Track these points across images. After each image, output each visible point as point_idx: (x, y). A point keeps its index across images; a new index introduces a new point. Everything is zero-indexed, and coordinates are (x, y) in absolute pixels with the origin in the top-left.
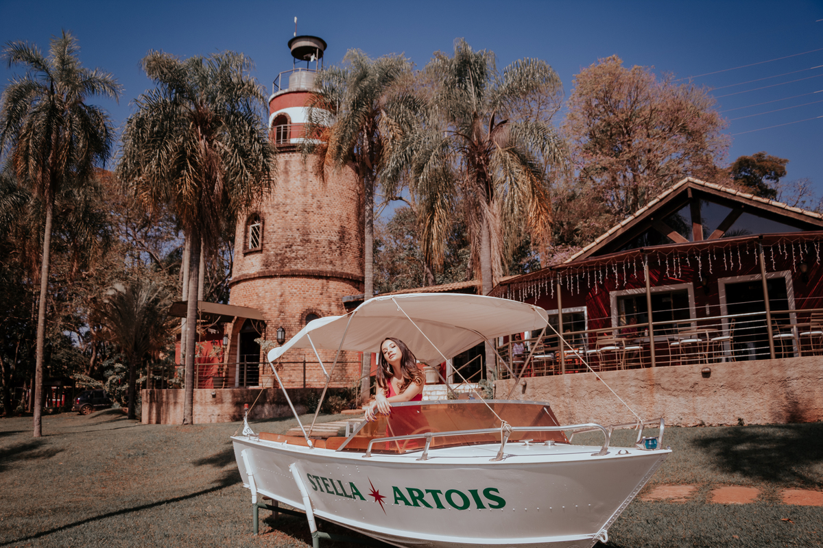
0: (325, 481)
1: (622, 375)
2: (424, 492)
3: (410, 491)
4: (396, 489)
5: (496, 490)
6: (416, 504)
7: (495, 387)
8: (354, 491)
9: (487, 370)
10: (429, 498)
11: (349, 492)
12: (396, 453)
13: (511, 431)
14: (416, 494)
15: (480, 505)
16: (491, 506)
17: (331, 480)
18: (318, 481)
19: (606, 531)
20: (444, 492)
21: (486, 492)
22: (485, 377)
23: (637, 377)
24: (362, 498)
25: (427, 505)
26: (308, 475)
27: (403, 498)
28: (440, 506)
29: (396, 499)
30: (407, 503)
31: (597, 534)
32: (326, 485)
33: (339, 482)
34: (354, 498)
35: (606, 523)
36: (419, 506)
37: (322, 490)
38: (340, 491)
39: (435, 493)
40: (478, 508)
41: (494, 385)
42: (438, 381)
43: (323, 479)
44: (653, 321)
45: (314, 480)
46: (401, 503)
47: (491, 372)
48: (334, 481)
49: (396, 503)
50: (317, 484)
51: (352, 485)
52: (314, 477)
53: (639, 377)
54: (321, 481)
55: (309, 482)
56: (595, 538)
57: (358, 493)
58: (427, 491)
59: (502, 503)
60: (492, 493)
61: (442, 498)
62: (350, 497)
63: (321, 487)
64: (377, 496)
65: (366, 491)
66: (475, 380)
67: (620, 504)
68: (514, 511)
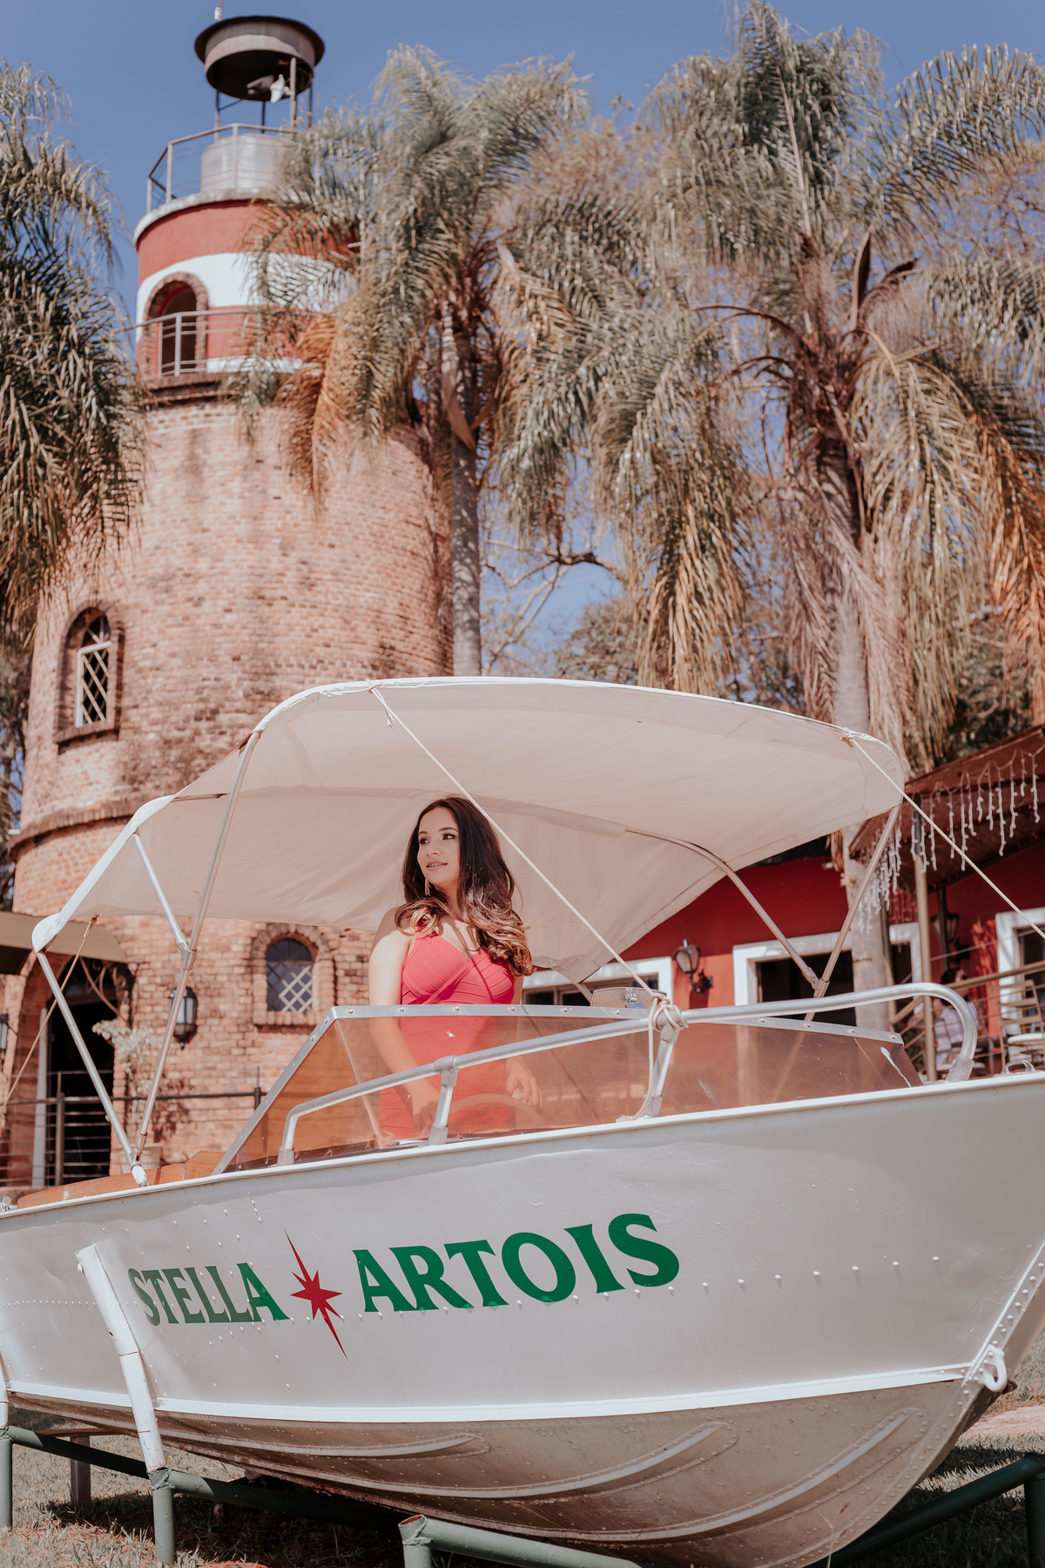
0: (177, 1280)
2: (442, 1254)
3: (403, 1255)
4: (364, 1259)
5: (645, 1221)
6: (425, 1304)
8: (255, 1294)
10: (457, 1273)
11: (242, 1305)
13: (679, 1022)
14: (421, 1266)
15: (606, 1282)
16: (639, 1279)
17: (192, 1271)
18: (157, 1287)
19: (999, 1353)
20: (497, 1246)
21: (618, 1228)
24: (278, 1314)
25: (458, 1301)
26: (133, 1273)
27: (387, 1288)
28: (491, 1297)
29: (369, 1293)
30: (400, 1304)
31: (975, 1363)
32: (181, 1295)
33: (213, 1270)
34: (258, 1319)
35: (997, 1324)
36: (435, 1308)
37: (171, 1318)
38: (219, 1307)
39: (471, 1252)
40: (600, 1290)
43: (172, 1274)
45: (148, 1287)
46: (384, 1303)
48: (201, 1274)
49: (370, 1307)
50: (157, 1302)
51: (246, 1271)
52: (147, 1274)
54: (165, 1285)
55: (137, 1300)
56: (968, 1377)
57: (264, 1297)
58: (452, 1249)
59: (668, 1266)
60: (635, 1231)
61: (494, 1265)
62: (245, 1317)
63: (167, 1308)
64: (317, 1295)
65: (283, 1287)
67: (1031, 1252)
68: (706, 1289)
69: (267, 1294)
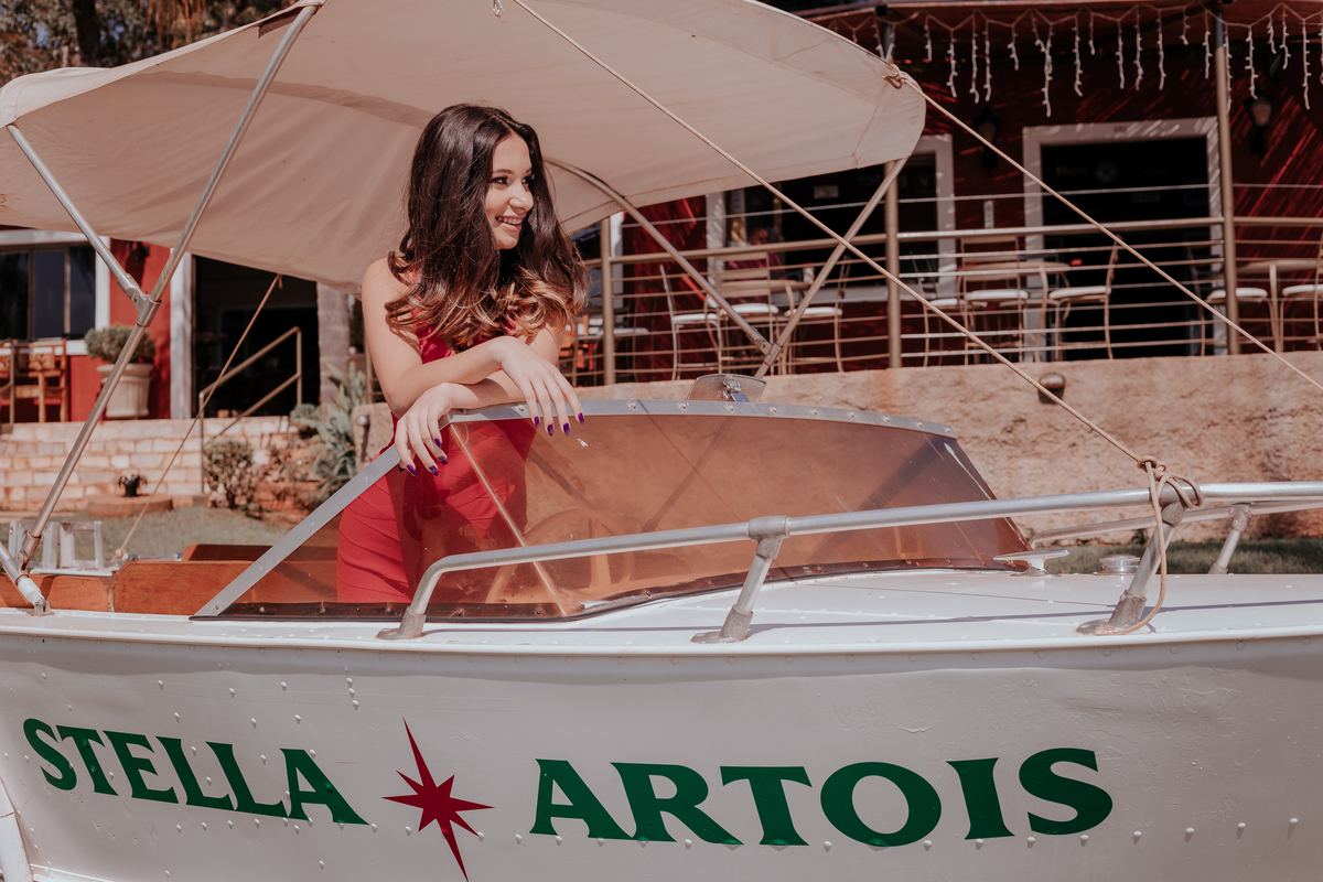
0: (135, 748)
1: (799, 391)
2: (712, 779)
3: (635, 777)
4: (555, 772)
5: (1082, 758)
6: (651, 829)
7: (367, 427)
8: (306, 788)
9: (324, 375)
10: (732, 805)
11: (271, 792)
12: (550, 613)
14: (663, 788)
16: (1039, 824)
17: (173, 747)
18: (85, 750)
20: (820, 775)
21: (1036, 767)
22: (312, 397)
23: (845, 396)
24: (343, 813)
25: (713, 833)
26: (31, 727)
28: (780, 835)
29: (547, 812)
30: (604, 828)
32: (133, 767)
33: (224, 753)
34: (298, 815)
36: (667, 838)
37: (102, 786)
38: (216, 789)
39: (768, 785)
40: (971, 836)
41: (363, 420)
42: (145, 412)
43: (120, 741)
44: (902, 229)
45: (62, 745)
46: (572, 830)
47: (337, 382)
48: (189, 749)
49: (543, 826)
50: (77, 762)
51: (297, 759)
52: (65, 732)
53: (851, 397)
54: (106, 754)
55: (32, 756)
57: (326, 793)
58: (729, 774)
59: (1092, 807)
60: (1062, 768)
61: (803, 799)
62: (277, 810)
63: (97, 775)
64: (437, 802)
66: (282, 407)
68: (1136, 839)
69: (333, 791)
